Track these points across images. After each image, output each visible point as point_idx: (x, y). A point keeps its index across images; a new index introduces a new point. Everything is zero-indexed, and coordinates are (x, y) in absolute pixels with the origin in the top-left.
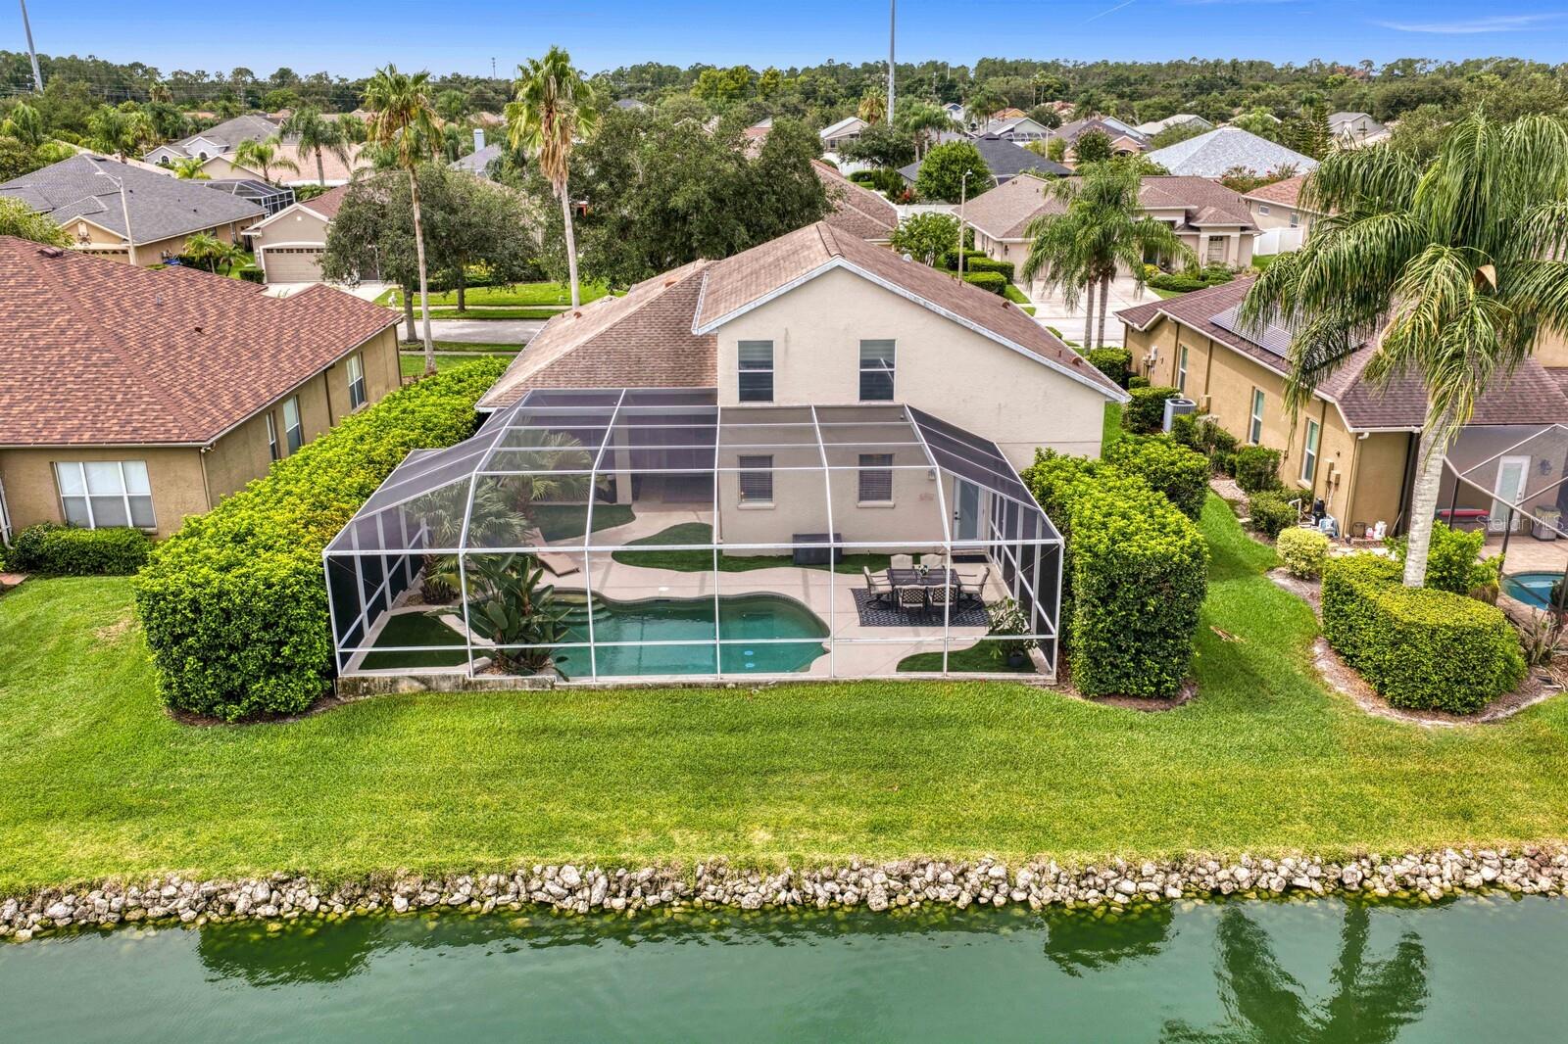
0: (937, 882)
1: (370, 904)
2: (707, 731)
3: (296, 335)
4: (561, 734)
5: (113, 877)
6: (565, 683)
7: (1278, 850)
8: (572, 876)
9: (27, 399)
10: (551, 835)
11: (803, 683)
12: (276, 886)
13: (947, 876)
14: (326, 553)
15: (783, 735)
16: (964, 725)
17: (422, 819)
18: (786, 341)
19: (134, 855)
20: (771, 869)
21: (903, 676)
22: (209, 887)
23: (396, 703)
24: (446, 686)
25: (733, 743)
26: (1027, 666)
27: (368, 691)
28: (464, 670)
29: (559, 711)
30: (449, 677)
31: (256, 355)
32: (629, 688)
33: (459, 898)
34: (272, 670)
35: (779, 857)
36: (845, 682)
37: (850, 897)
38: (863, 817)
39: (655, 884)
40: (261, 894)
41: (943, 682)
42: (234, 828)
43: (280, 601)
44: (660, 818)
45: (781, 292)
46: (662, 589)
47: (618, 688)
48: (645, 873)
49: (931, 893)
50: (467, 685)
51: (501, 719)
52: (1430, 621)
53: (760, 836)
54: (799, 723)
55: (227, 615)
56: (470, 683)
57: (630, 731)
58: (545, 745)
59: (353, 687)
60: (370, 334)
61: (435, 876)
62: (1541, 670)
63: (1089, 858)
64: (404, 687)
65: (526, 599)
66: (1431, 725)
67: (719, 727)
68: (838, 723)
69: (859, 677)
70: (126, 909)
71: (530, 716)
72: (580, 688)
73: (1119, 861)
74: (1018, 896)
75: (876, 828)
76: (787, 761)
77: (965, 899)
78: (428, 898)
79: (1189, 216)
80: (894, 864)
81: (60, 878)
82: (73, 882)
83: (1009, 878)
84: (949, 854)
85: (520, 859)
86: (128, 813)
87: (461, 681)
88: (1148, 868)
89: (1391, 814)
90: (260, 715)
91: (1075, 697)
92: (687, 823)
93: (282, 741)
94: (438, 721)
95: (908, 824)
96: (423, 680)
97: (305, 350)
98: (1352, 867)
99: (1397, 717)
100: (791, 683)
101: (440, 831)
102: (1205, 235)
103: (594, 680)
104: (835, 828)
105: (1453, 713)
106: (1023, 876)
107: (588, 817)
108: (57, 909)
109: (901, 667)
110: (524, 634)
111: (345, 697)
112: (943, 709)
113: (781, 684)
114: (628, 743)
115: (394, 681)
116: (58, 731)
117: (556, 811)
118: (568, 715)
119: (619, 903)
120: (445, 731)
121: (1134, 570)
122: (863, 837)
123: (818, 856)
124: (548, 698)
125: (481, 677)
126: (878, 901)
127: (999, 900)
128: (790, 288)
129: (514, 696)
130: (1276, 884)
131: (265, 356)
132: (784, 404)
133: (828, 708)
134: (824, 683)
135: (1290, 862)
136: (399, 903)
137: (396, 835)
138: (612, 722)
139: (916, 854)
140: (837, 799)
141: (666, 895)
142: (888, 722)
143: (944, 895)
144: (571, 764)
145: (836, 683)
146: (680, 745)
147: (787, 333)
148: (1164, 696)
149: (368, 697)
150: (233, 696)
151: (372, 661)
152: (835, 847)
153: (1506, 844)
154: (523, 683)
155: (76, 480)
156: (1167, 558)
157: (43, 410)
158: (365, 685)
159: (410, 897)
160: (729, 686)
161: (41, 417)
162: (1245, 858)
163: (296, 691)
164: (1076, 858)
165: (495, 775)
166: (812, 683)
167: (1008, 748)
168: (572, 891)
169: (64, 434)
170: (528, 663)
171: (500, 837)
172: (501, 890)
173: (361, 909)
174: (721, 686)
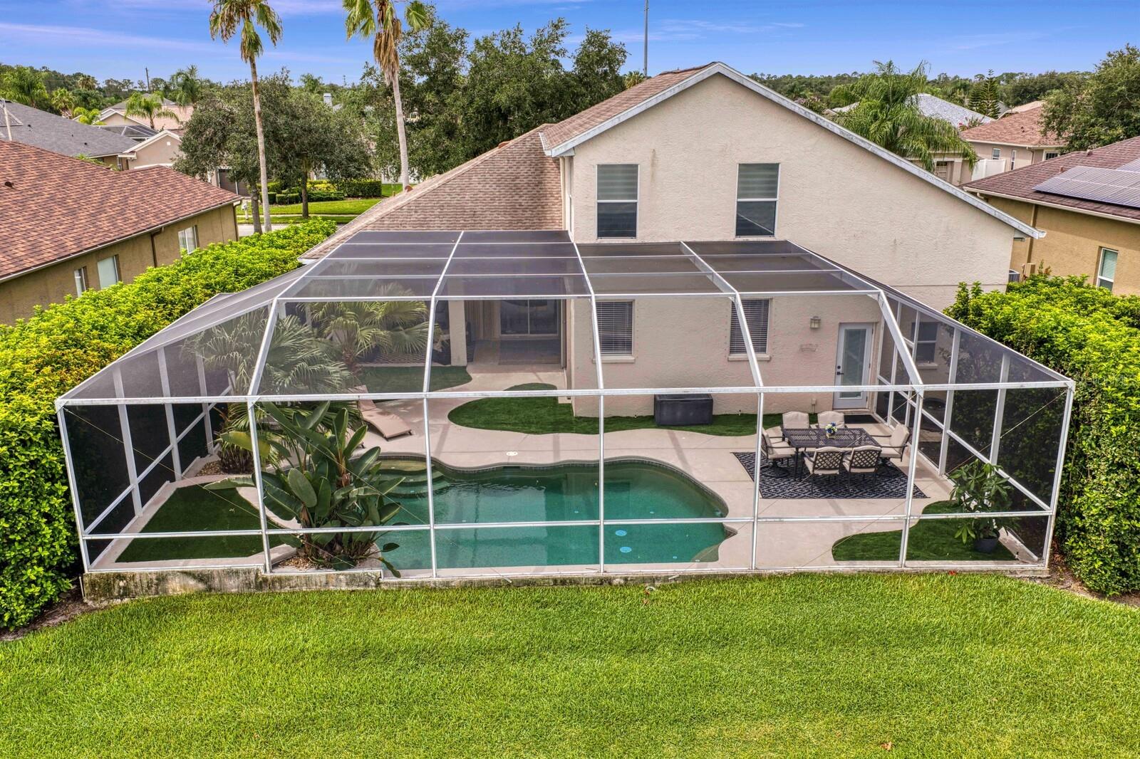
2: (596, 652)
3: (124, 201)
4: (389, 658)
6: (395, 580)
14: (60, 402)
15: (705, 658)
16: (958, 641)
18: (653, 165)
21: (844, 567)
23: (160, 611)
24: (232, 585)
25: (638, 671)
26: (1002, 553)
27: (126, 593)
28: (257, 563)
29: (385, 622)
30: (237, 572)
31: (73, 213)
32: (482, 586)
36: (771, 577)
45: (650, 105)
46: (512, 454)
47: (467, 586)
50: (262, 584)
54: (724, 640)
56: (265, 580)
57: (487, 652)
58: (366, 676)
59: (105, 586)
60: (204, 207)
64: (176, 587)
65: (343, 467)
67: (612, 645)
68: (782, 639)
69: (789, 569)
71: (346, 629)
72: (415, 587)
76: (720, 700)
87: (252, 577)
94: (215, 638)
96: (201, 577)
97: (130, 214)
100: (699, 578)
103: (434, 575)
109: (837, 554)
110: (338, 513)
111: (94, 600)
112: (917, 616)
113: (685, 580)
114: (485, 672)
115: (162, 578)
118: (399, 628)
120: (224, 654)
124: (371, 600)
125: (281, 572)
128: (660, 99)
129: (324, 600)
131: (82, 215)
132: (648, 240)
133: (757, 615)
134: (743, 579)
138: (459, 639)
144: (403, 706)
145: (759, 577)
146: (560, 675)
147: (654, 156)
149: (126, 600)
151: (135, 552)
154: (336, 579)
158: (122, 584)
160: (615, 582)
163: (6, 598)
165: (290, 727)
166: (728, 577)
167: (1030, 677)
170: (345, 553)
174: (605, 582)
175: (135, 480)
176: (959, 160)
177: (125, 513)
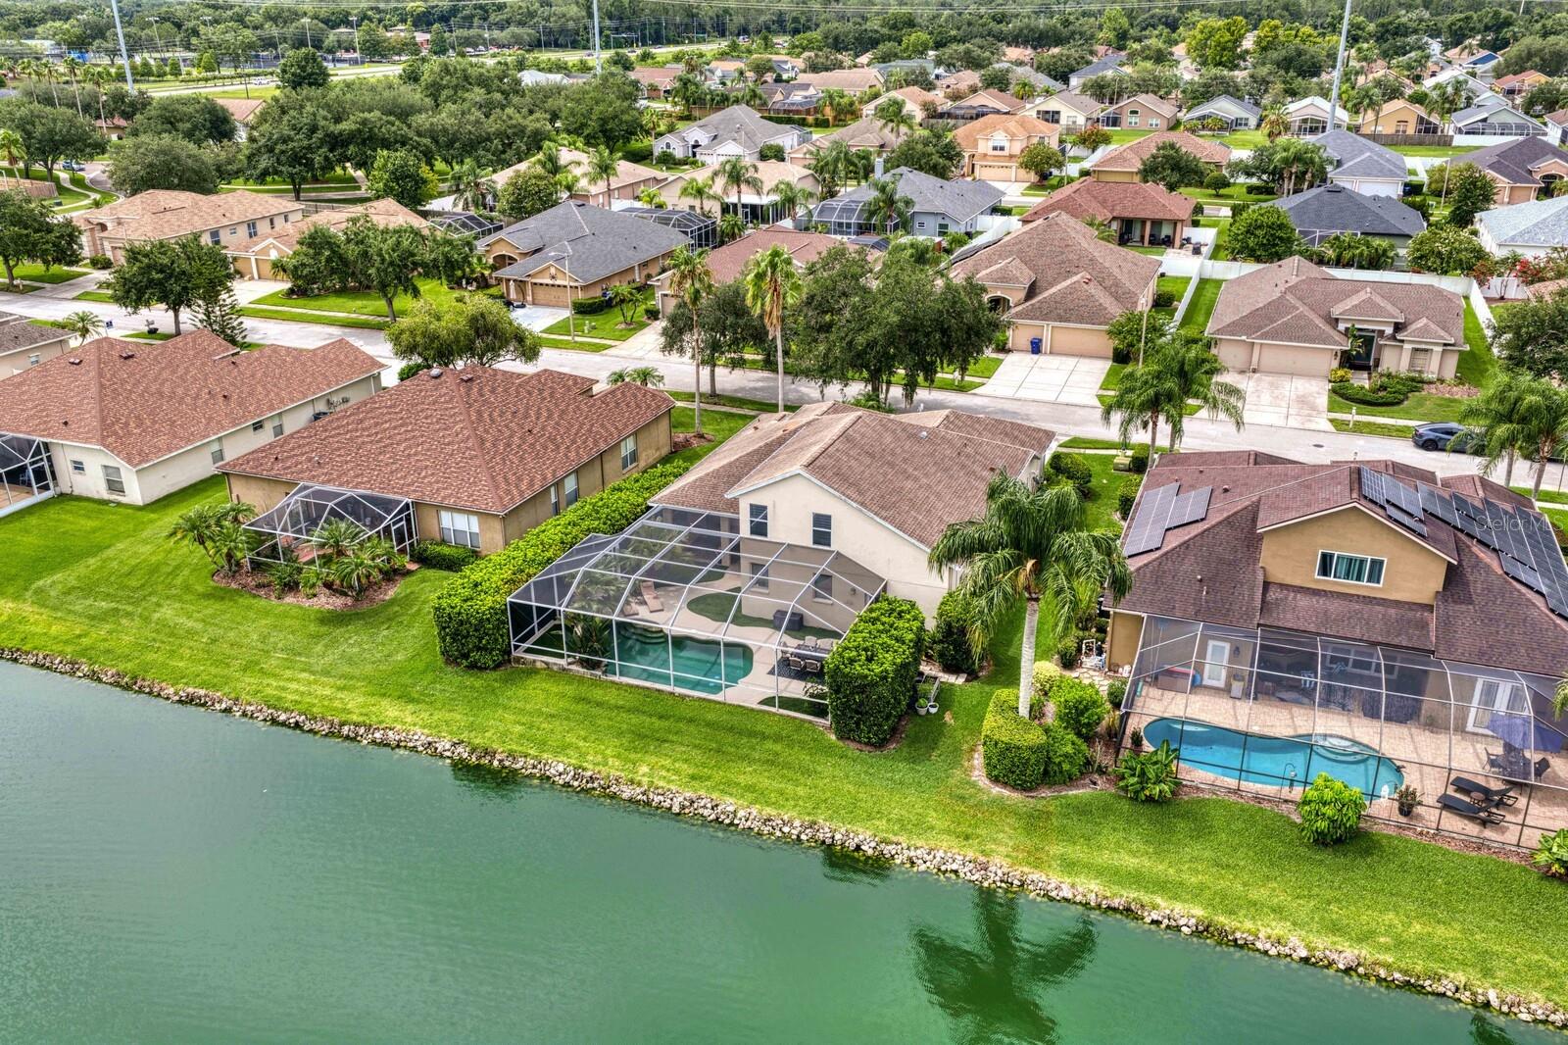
0: (705, 807)
1: (485, 761)
2: (651, 716)
3: (590, 431)
4: (590, 702)
5: (399, 727)
6: (603, 678)
7: (861, 830)
8: (562, 768)
10: (563, 748)
11: (709, 701)
12: (454, 745)
13: (709, 805)
14: (510, 600)
17: (518, 729)
18: (774, 507)
19: (409, 719)
20: (639, 784)
21: (758, 707)
22: (430, 739)
23: (532, 671)
24: (555, 668)
25: (658, 724)
26: (821, 716)
27: (523, 663)
28: (563, 662)
29: (595, 690)
30: (556, 664)
31: (558, 447)
33: (518, 766)
34: (479, 649)
35: (645, 780)
36: (727, 704)
37: (667, 804)
38: (691, 771)
39: (592, 779)
40: (447, 747)
41: (775, 714)
42: (448, 716)
43: (481, 621)
44: (608, 752)
47: (628, 685)
48: (589, 773)
49: (701, 811)
50: (563, 669)
51: (570, 690)
53: (644, 769)
55: (461, 623)
56: (565, 668)
57: (618, 707)
59: (516, 661)
60: (642, 423)
61: (511, 755)
62: (1096, 776)
63: (774, 812)
64: (538, 665)
66: (997, 790)
67: (657, 714)
68: (708, 724)
69: (737, 703)
70: (400, 741)
71: (583, 690)
72: (608, 681)
73: (786, 818)
74: (736, 822)
75: (693, 777)
76: (676, 737)
77: (713, 817)
78: (507, 763)
79: (1398, 327)
80: (691, 795)
81: (381, 722)
82: (384, 725)
83: (735, 813)
84: (716, 796)
85: (545, 756)
86: (412, 700)
87: (560, 667)
88: (797, 823)
89: (932, 828)
90: (474, 666)
91: (832, 736)
92: (618, 756)
93: (477, 681)
94: (544, 685)
95: (709, 778)
96: (546, 663)
98: (890, 847)
99: (985, 782)
100: (704, 699)
101: (522, 736)
102: (1407, 347)
103: (617, 678)
104: (677, 772)
105: (1015, 787)
106: (741, 813)
107: (581, 744)
108: (378, 735)
109: (761, 703)
110: (590, 652)
111: (512, 665)
112: (760, 727)
113: (700, 699)
114: (614, 713)
115: (535, 661)
116: (400, 657)
117: (570, 738)
118: (598, 694)
119: (576, 784)
120: (544, 690)
121: (849, 679)
122: (685, 780)
123: (661, 783)
124: (596, 683)
125: (573, 667)
126: (676, 809)
127: (727, 821)
128: (774, 481)
129: (581, 679)
131: (563, 448)
132: (774, 540)
133: (710, 716)
134: (718, 703)
135: (861, 837)
136: (496, 763)
137: (505, 734)
138: (613, 701)
139: (702, 793)
140: (686, 761)
141: (596, 785)
142: (731, 729)
143: (706, 812)
144: (586, 718)
145: (723, 704)
146: (635, 719)
148: (874, 745)
149: (523, 666)
150: (466, 656)
151: (528, 651)
152: (669, 782)
153: (971, 855)
154: (588, 673)
155: (448, 520)
156: (866, 676)
157: (437, 482)
158: (523, 661)
159: (500, 761)
160: (676, 694)
161: (436, 486)
162: (843, 830)
163: (487, 659)
164: (769, 811)
165: (554, 716)
166: (711, 701)
167: (777, 754)
168: (560, 774)
169: (444, 498)
170: (592, 665)
171: (542, 745)
172: (534, 767)
173: (482, 762)
174: (672, 694)
175: (536, 623)
177: (532, 633)
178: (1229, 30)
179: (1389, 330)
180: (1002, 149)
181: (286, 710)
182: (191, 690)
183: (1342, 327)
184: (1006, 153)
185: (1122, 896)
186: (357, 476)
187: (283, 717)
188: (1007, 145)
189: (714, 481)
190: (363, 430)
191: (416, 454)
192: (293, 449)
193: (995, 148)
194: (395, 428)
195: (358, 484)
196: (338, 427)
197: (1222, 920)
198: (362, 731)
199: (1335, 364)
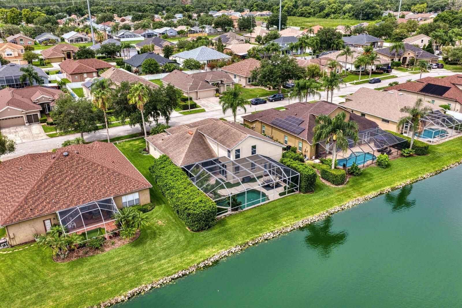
1: (247, 246)
4: (250, 217)
6: (242, 211)
7: (335, 207)
8: (268, 234)
9: (110, 186)
10: (262, 230)
13: (307, 221)
16: (295, 201)
20: (288, 226)
21: (282, 197)
22: (227, 251)
23: (224, 219)
24: (228, 216)
26: (294, 192)
28: (229, 213)
29: (245, 214)
35: (289, 224)
37: (298, 227)
38: (293, 217)
41: (286, 197)
44: (272, 224)
45: (242, 142)
47: (250, 209)
48: (276, 231)
49: (306, 223)
50: (231, 214)
52: (339, 174)
53: (284, 223)
54: (276, 207)
58: (249, 219)
61: (252, 240)
64: (222, 218)
66: (340, 187)
67: (267, 211)
69: (277, 199)
72: (245, 211)
73: (322, 213)
76: (279, 212)
77: (309, 223)
78: (253, 243)
79: (222, 81)
80: (301, 221)
82: (211, 256)
83: (313, 219)
84: (305, 218)
85: (261, 234)
86: (206, 246)
88: (325, 213)
89: (343, 199)
91: (302, 194)
92: (275, 224)
95: (299, 216)
96: (225, 216)
98: (342, 207)
99: (336, 186)
100: (269, 202)
103: (246, 209)
104: (291, 219)
105: (341, 184)
106: (314, 218)
107: (263, 227)
108: (212, 260)
109: (280, 196)
117: (259, 227)
118: (248, 214)
119: (275, 236)
120: (235, 222)
121: (310, 176)
122: (295, 219)
126: (302, 226)
127: (313, 222)
129: (236, 214)
130: (337, 211)
132: (242, 158)
133: (277, 204)
134: (274, 201)
135: (337, 208)
136: (251, 245)
138: (254, 214)
139: (302, 219)
140: (289, 215)
141: (279, 233)
144: (255, 221)
147: (242, 147)
148: (312, 191)
149: (218, 220)
152: (293, 221)
153: (354, 199)
154: (238, 212)
155: (125, 199)
157: (116, 187)
162: (332, 209)
164: (318, 214)
166: (272, 201)
168: (269, 236)
170: (237, 210)
172: (261, 239)
174: (262, 205)
176: (231, 84)
178: (13, 12)
179: (220, 82)
180: (11, 55)
181: (175, 273)
182: (130, 292)
183: (211, 83)
184: (13, 56)
185: (379, 191)
186: (79, 199)
187: (176, 276)
188: (12, 53)
189: (190, 154)
190: (59, 183)
191: (94, 182)
192: (34, 203)
193: (8, 55)
194: (72, 178)
195: (83, 201)
196: (46, 187)
197: (392, 186)
198: (206, 262)
199: (215, 92)
